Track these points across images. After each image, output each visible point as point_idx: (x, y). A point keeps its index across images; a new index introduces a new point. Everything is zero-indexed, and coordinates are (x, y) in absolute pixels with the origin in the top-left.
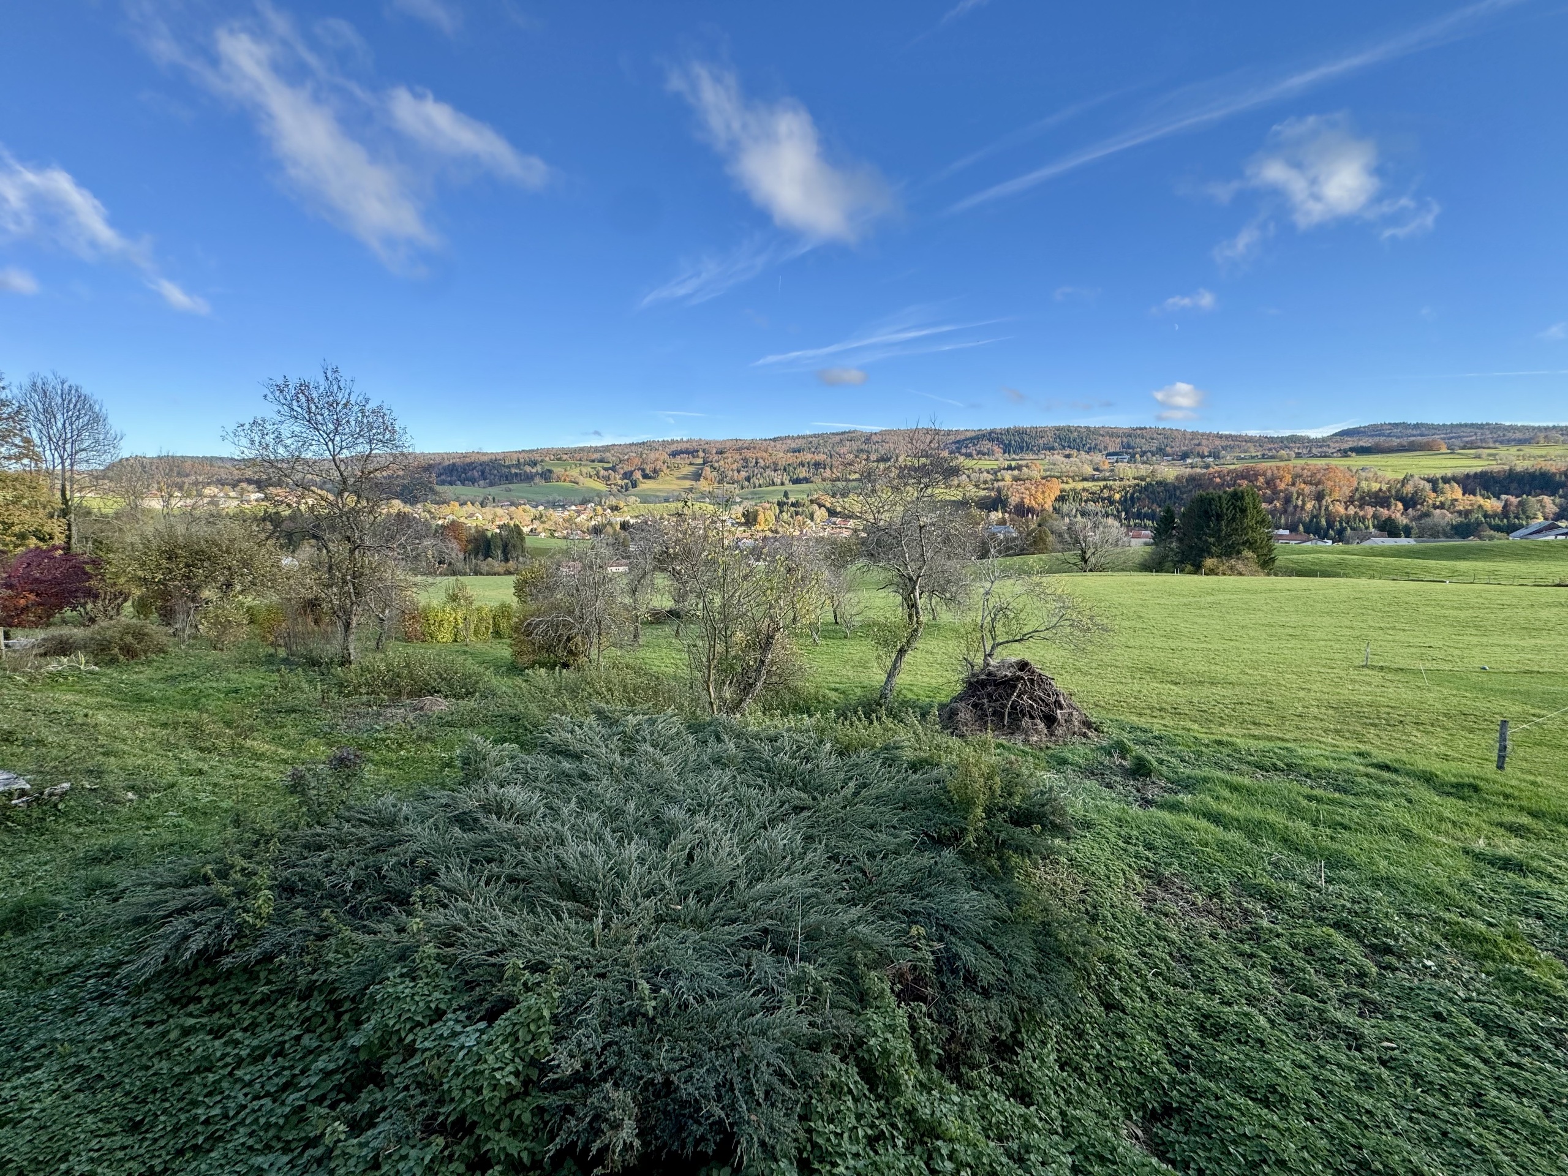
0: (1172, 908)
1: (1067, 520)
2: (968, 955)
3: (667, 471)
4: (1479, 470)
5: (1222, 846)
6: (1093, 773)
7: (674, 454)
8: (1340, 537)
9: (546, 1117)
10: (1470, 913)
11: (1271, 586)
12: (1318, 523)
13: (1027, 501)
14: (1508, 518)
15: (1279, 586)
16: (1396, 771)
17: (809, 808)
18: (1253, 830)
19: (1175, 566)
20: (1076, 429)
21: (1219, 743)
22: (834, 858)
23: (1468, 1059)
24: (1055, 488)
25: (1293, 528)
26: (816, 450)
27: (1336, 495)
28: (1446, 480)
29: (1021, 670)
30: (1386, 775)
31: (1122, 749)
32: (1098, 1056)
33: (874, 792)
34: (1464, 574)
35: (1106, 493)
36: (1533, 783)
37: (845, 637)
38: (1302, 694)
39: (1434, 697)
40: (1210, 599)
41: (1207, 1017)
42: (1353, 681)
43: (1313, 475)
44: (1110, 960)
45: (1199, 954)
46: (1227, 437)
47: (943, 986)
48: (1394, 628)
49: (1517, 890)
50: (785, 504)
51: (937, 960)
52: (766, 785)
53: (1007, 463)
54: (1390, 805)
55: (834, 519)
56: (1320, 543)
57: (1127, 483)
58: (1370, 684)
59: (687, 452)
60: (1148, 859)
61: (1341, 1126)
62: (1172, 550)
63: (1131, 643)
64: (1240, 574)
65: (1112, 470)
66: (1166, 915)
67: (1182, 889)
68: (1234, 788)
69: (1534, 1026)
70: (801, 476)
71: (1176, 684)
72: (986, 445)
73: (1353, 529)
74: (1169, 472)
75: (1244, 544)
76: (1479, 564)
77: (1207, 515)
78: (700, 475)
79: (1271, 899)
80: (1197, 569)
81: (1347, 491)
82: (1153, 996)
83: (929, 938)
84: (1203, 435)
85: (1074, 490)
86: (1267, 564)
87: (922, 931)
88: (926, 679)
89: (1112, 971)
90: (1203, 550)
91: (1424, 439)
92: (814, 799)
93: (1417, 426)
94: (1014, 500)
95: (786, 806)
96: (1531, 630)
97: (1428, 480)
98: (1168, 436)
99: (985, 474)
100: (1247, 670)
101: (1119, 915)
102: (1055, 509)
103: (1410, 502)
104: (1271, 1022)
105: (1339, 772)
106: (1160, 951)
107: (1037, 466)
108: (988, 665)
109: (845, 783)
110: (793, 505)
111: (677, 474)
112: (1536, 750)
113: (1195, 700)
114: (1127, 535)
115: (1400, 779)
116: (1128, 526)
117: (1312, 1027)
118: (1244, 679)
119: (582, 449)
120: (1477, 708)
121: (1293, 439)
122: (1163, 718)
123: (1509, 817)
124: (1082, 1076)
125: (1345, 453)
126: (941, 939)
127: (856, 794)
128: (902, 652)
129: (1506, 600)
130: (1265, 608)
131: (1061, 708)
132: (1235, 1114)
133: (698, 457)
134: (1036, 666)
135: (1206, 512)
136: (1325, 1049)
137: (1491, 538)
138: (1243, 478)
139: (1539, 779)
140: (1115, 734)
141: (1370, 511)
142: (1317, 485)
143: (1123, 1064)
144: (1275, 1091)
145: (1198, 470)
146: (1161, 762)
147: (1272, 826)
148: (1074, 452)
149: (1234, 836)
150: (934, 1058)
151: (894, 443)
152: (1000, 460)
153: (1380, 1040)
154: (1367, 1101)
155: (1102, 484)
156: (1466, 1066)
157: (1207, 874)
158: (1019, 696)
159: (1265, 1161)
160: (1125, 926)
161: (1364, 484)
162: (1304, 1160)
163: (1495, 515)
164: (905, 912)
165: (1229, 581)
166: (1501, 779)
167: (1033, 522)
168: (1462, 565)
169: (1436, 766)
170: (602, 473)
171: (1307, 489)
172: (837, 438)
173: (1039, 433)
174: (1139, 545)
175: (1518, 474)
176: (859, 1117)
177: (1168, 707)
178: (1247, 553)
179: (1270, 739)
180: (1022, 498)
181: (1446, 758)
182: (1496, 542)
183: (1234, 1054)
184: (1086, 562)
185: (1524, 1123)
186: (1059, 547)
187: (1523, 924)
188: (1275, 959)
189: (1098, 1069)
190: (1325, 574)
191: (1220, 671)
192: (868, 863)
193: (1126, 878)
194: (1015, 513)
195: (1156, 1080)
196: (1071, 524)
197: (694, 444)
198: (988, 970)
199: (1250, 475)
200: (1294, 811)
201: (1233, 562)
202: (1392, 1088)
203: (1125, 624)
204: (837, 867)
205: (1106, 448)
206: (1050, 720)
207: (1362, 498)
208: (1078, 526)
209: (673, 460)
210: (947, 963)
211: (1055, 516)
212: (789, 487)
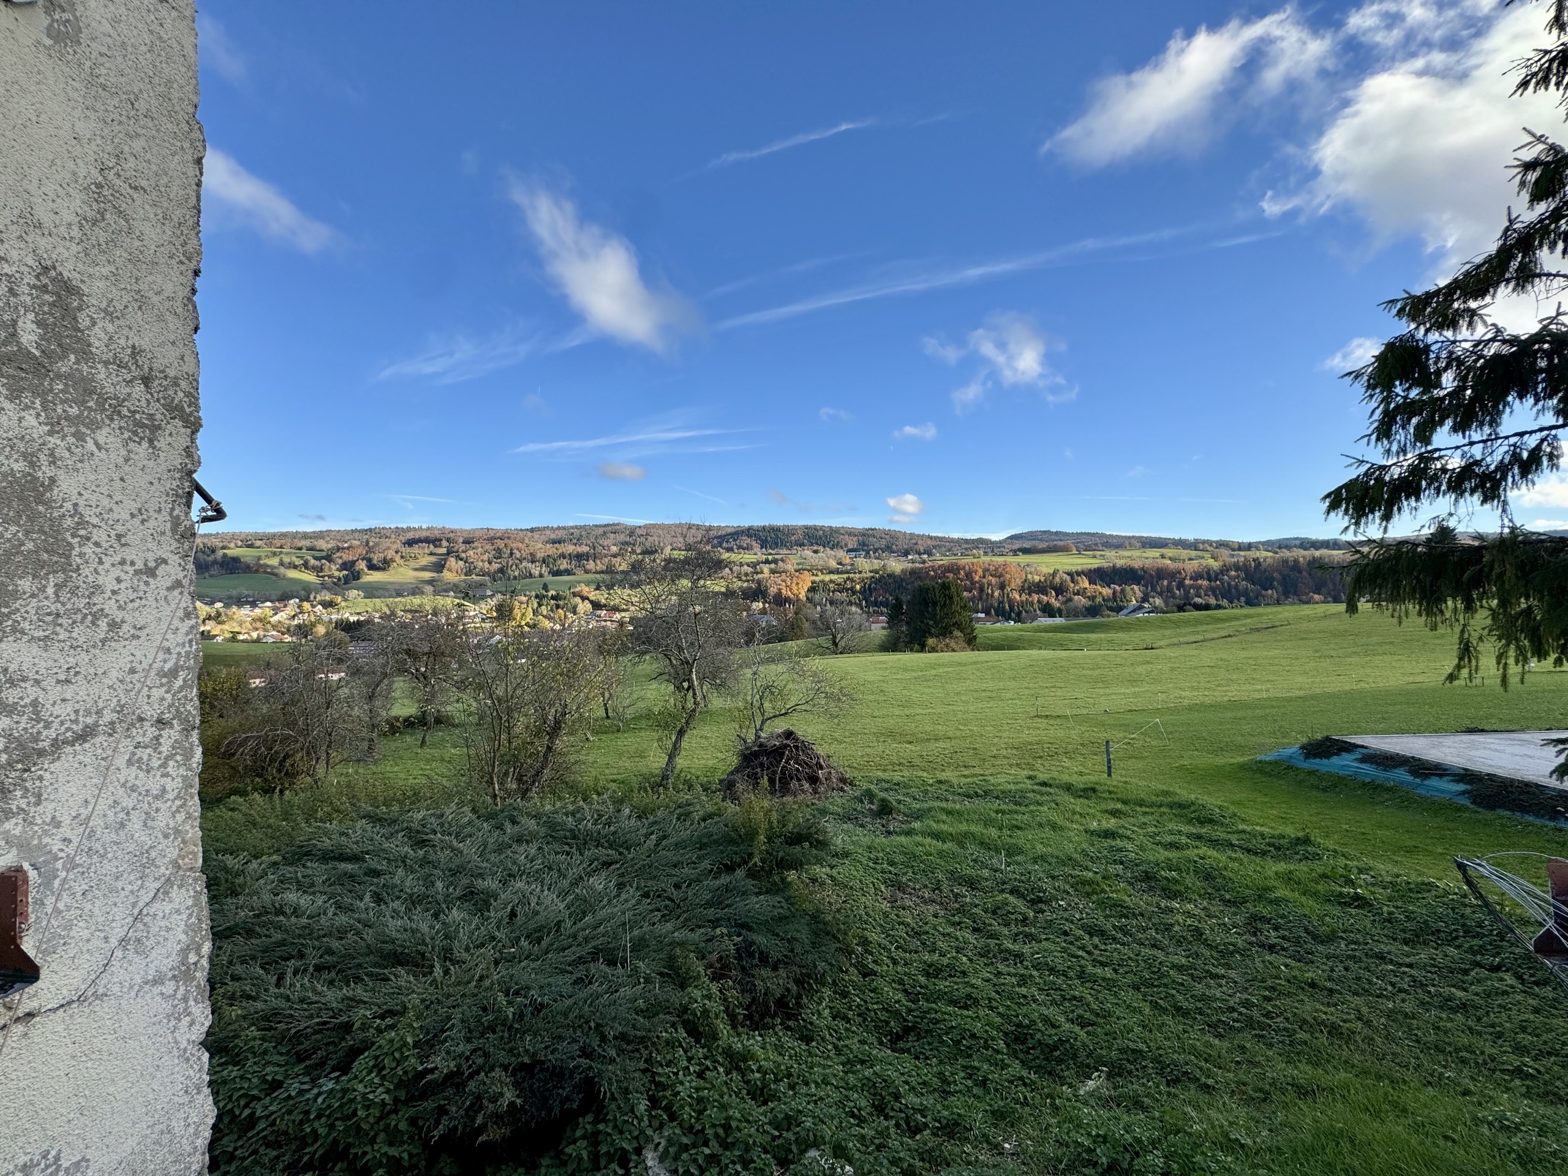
0: (908, 903)
1: (819, 608)
2: (760, 939)
3: (402, 562)
4: (1096, 566)
5: (941, 854)
6: (849, 819)
7: (410, 543)
8: (1019, 619)
9: (421, 1123)
10: (1087, 869)
11: (974, 659)
12: (1004, 607)
13: (784, 592)
14: (1115, 601)
15: (980, 659)
16: (1051, 786)
17: (617, 862)
18: (961, 839)
19: (906, 646)
20: (822, 528)
21: (940, 782)
22: (646, 895)
23: (1080, 953)
24: (807, 580)
25: (988, 613)
26: (578, 541)
27: (1013, 585)
28: (1078, 574)
29: (787, 739)
30: (1044, 789)
31: (870, 795)
32: (858, 1006)
33: (672, 840)
34: (1095, 643)
35: (849, 585)
36: (1126, 782)
37: (618, 731)
38: (996, 740)
39: (1074, 734)
40: (933, 672)
41: (930, 966)
42: (1029, 728)
43: (996, 569)
44: (865, 942)
45: (927, 928)
46: (936, 538)
47: (743, 969)
48: (1054, 687)
49: (1111, 849)
50: (544, 596)
51: (738, 950)
52: (574, 850)
53: (764, 557)
54: (1046, 808)
55: (599, 612)
56: (1006, 624)
57: (865, 575)
58: (1038, 728)
59: (427, 541)
60: (890, 873)
61: (1008, 1007)
62: (903, 632)
63: (876, 713)
64: (954, 650)
65: (852, 565)
66: (904, 909)
67: (914, 889)
68: (949, 813)
69: (1114, 926)
70: (562, 568)
71: (910, 743)
72: (745, 541)
73: (1026, 612)
74: (896, 565)
75: (954, 625)
76: (1103, 636)
77: (925, 602)
78: (443, 566)
79: (972, 884)
80: (922, 648)
81: (1019, 582)
82: (895, 962)
83: (729, 935)
84: (918, 536)
85: (822, 581)
86: (971, 642)
87: (725, 931)
88: (703, 762)
89: (867, 951)
90: (925, 632)
91: (1061, 543)
92: (621, 854)
93: (1057, 533)
94: (773, 591)
95: (596, 863)
96: (1133, 681)
97: (1068, 574)
98: (892, 536)
99: (746, 567)
100: (961, 727)
101: (872, 914)
102: (808, 598)
103: (1060, 590)
104: (971, 960)
105: (1016, 791)
106: (901, 932)
107: (792, 560)
108: (759, 737)
109: (647, 836)
110: (553, 598)
111: (413, 564)
112: (1130, 762)
113: (925, 754)
114: (868, 620)
115: (1052, 791)
116: (868, 613)
117: (995, 956)
118: (958, 734)
119: (283, 535)
120: (1099, 738)
121: (981, 541)
122: (901, 771)
123: (1111, 806)
124: (848, 1021)
125: (1015, 552)
126: (739, 935)
127: (657, 845)
128: (681, 733)
129: (1119, 661)
130: (972, 677)
131: (821, 768)
132: (947, 1017)
133: (440, 546)
134: (799, 733)
135: (925, 600)
136: (1002, 968)
137: (1109, 616)
138: (950, 572)
139: (1128, 779)
140: (865, 786)
141: (1035, 597)
142: (1000, 577)
143: (875, 1007)
144: (971, 997)
145: (917, 565)
146: (899, 802)
147: (973, 835)
148: (821, 548)
149: (949, 846)
150: (740, 1018)
151: (659, 536)
152: (757, 554)
153: (1033, 954)
154: (1023, 990)
155: (845, 576)
156: (1077, 957)
157: (931, 875)
158: (786, 762)
159: (964, 1038)
160: (875, 920)
161: (1029, 576)
162: (987, 1031)
163: (1108, 600)
164: (709, 921)
165: (946, 656)
166: (1109, 782)
167: (790, 609)
168: (1093, 636)
169: (1074, 779)
170: (312, 562)
171: (994, 580)
172: (601, 530)
173: (789, 531)
174: (878, 629)
175: (1118, 569)
176: (690, 1059)
177: (905, 762)
178: (957, 633)
179: (975, 775)
180: (780, 590)
181: (1081, 774)
182: (1111, 619)
183: (947, 984)
184: (836, 645)
185: (1104, 979)
186: (814, 633)
187: (1111, 869)
188: (974, 922)
189: (859, 1015)
190: (1010, 648)
191: (941, 729)
192: (675, 893)
193: (876, 889)
194: (774, 603)
195: (898, 1013)
196: (823, 612)
197: (436, 532)
198: (776, 950)
199: (954, 569)
200: (988, 822)
201: (947, 640)
202: (1038, 980)
203: (871, 697)
204: (649, 901)
205: (846, 545)
206: (813, 780)
207: (1029, 588)
208: (829, 613)
209: (408, 550)
210: (745, 951)
211: (808, 605)
212: (548, 578)
